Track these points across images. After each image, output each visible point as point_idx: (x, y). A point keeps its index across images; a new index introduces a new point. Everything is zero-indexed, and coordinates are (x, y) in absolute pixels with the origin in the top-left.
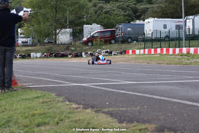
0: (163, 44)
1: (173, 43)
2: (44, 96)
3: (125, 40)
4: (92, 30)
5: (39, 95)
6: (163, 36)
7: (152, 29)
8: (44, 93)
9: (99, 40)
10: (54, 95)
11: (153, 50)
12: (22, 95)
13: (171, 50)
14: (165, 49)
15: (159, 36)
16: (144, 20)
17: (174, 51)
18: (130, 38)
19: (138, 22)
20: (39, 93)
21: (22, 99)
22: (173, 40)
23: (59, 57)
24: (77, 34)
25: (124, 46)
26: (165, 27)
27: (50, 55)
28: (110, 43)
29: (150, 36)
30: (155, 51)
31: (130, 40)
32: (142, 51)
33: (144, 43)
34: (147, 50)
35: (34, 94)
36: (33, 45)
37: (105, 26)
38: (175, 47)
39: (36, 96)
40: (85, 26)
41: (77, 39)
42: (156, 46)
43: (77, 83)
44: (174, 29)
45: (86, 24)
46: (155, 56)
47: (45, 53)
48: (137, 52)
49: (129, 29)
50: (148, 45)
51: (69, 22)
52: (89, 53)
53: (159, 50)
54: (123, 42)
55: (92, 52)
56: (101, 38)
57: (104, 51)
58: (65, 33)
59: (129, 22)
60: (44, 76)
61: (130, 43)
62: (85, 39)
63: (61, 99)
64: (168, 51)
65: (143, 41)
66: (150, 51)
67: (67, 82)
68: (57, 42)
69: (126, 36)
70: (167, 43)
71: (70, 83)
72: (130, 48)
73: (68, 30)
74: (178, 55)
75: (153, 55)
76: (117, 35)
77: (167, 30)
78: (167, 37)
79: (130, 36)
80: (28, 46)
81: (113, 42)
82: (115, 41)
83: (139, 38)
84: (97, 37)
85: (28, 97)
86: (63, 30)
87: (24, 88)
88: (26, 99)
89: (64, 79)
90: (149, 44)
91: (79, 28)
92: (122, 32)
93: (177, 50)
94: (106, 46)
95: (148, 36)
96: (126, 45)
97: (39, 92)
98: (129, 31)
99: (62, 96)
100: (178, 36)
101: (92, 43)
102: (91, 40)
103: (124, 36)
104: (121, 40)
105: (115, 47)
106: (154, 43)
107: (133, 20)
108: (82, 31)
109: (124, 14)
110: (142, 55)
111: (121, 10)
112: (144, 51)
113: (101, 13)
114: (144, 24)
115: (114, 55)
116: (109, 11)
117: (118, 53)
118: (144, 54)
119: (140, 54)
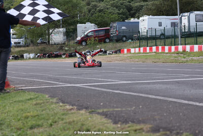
0: (158, 42)
1: (168, 41)
2: (37, 97)
3: (120, 39)
4: (86, 29)
5: (32, 97)
6: (158, 33)
7: (147, 27)
8: (37, 94)
10: (47, 96)
11: (148, 48)
12: (15, 97)
13: (167, 48)
14: (160, 48)
15: (154, 34)
16: (138, 18)
17: (170, 49)
18: (125, 36)
19: (132, 20)
20: (32, 95)
21: (15, 102)
22: (168, 37)
23: (52, 57)
24: (71, 33)
25: (119, 45)
26: (160, 24)
27: (43, 55)
28: (105, 42)
29: (145, 34)
30: (151, 49)
31: (124, 39)
32: (137, 50)
33: (139, 41)
34: (142, 49)
35: (27, 96)
36: (26, 45)
37: (99, 25)
38: (171, 45)
39: (29, 97)
40: (79, 25)
41: (70, 39)
43: (71, 84)
44: (169, 26)
45: (80, 23)
46: (151, 54)
48: (132, 50)
49: (123, 28)
50: (144, 44)
51: (62, 21)
53: (154, 48)
54: (117, 41)
56: (95, 38)
58: (58, 33)
59: (124, 21)
60: (37, 77)
61: (125, 41)
62: (79, 38)
63: (55, 100)
64: (163, 49)
66: (145, 50)
67: (61, 83)
68: (51, 42)
70: (163, 41)
71: (64, 84)
72: (125, 47)
73: (61, 29)
74: (174, 53)
75: (148, 53)
76: (112, 34)
77: (162, 28)
78: (163, 34)
80: (21, 46)
81: (107, 40)
82: (110, 40)
83: (134, 36)
84: (90, 36)
85: (21, 99)
86: (56, 30)
87: (17, 90)
88: (19, 101)
90: (144, 42)
91: (72, 27)
92: (116, 31)
93: (173, 48)
95: (143, 34)
96: (121, 43)
97: (33, 93)
99: (56, 97)
100: (173, 34)
101: (87, 43)
102: (85, 39)
104: (116, 39)
105: (109, 46)
106: (150, 42)
107: (127, 18)
108: (75, 30)
109: (118, 12)
110: (138, 53)
111: (115, 8)
112: (139, 50)
113: (94, 12)
114: (139, 22)
115: (109, 54)
116: (103, 10)
117: (113, 52)
118: (139, 53)
119: (135, 53)
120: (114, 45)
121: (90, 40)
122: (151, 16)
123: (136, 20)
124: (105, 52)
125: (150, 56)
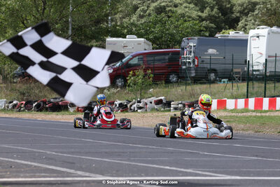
3: (204, 76)
7: (264, 52)
9: (140, 73)
11: (266, 101)
16: (246, 30)
18: (214, 71)
19: (232, 34)
23: (47, 110)
27: (25, 104)
28: (168, 82)
29: (261, 68)
31: (212, 76)
32: (241, 102)
33: (245, 84)
34: (252, 101)
40: (109, 40)
42: (273, 93)
45: (112, 36)
46: (272, 114)
47: (15, 99)
48: (230, 104)
50: (256, 90)
51: (73, 29)
52: (117, 102)
54: (197, 80)
55: (124, 102)
56: (145, 70)
57: (153, 99)
59: (212, 35)
61: (214, 82)
65: (243, 80)
66: (259, 104)
67: (80, 173)
69: (205, 66)
71: (87, 174)
75: (266, 112)
76: (185, 64)
79: (213, 66)
81: (173, 78)
82: (179, 77)
83: (235, 73)
84: (135, 65)
89: (70, 164)
90: (258, 87)
92: (196, 57)
94: (158, 90)
95: (255, 68)
96: (205, 86)
98: (210, 55)
101: (126, 81)
102: (123, 72)
103: (200, 65)
104: (193, 75)
106: (270, 86)
107: (219, 29)
109: (200, 14)
110: (242, 111)
111: (192, 6)
112: (246, 104)
113: (145, 11)
114: (247, 40)
115: (176, 109)
116: (164, 8)
117: (184, 106)
118: (246, 109)
119: (235, 110)
120: (189, 88)
121: (134, 75)
122: (274, 28)
123: (241, 35)
124: (168, 104)
125: (270, 117)
